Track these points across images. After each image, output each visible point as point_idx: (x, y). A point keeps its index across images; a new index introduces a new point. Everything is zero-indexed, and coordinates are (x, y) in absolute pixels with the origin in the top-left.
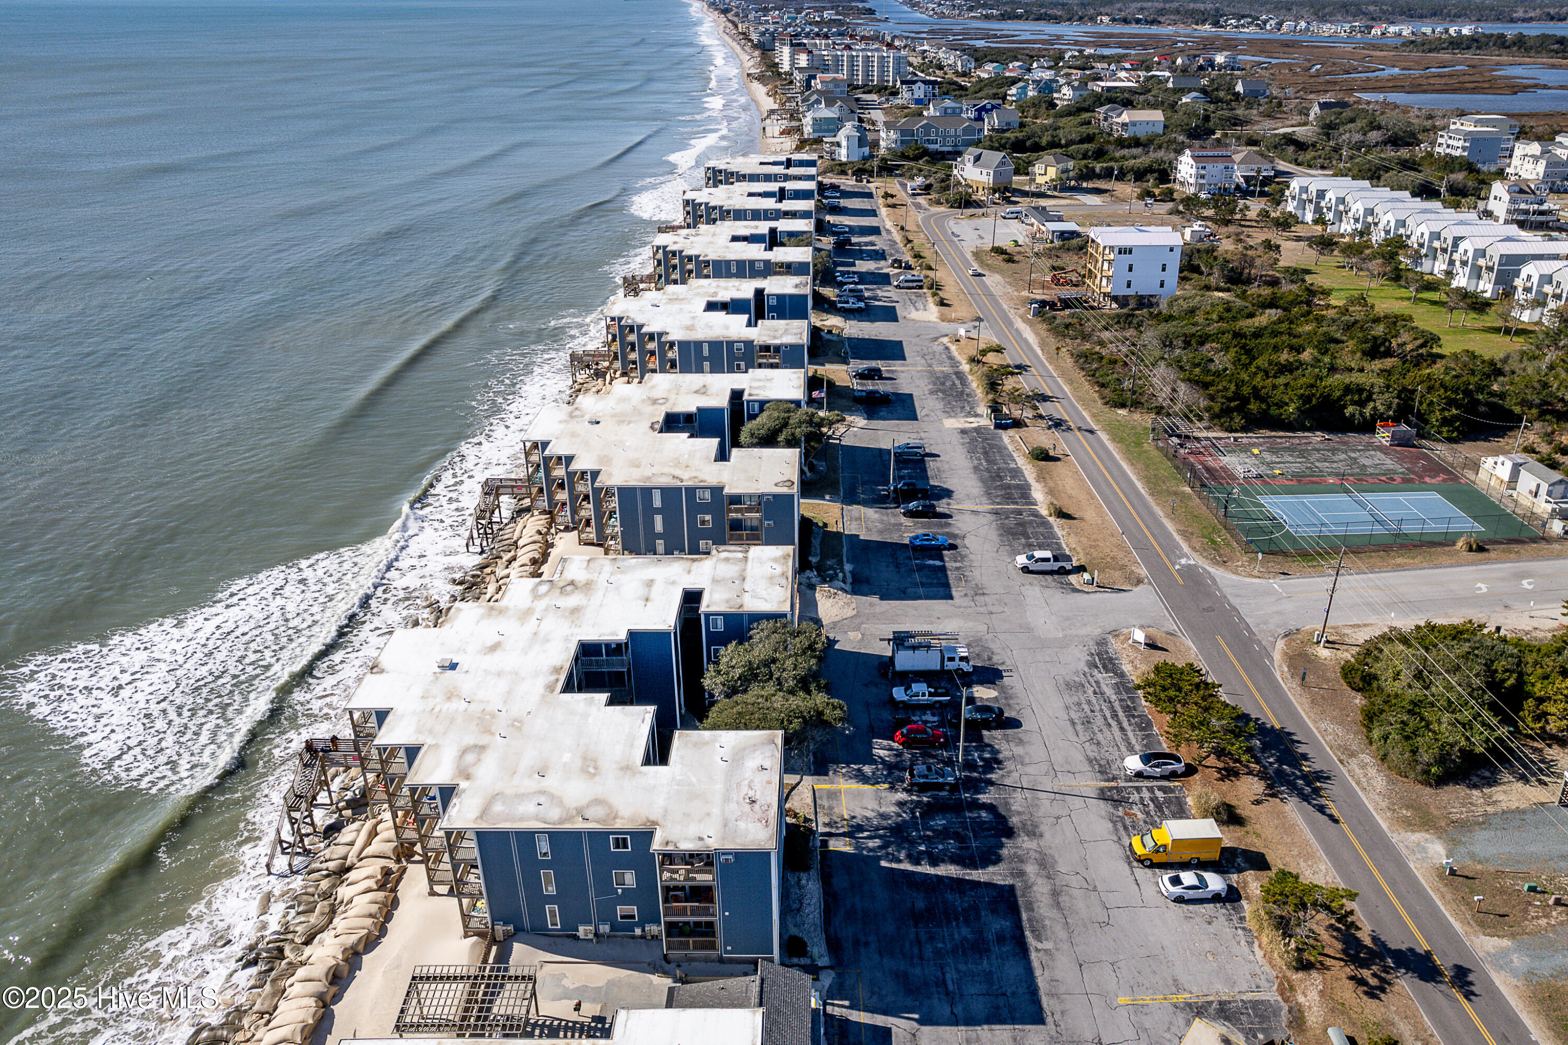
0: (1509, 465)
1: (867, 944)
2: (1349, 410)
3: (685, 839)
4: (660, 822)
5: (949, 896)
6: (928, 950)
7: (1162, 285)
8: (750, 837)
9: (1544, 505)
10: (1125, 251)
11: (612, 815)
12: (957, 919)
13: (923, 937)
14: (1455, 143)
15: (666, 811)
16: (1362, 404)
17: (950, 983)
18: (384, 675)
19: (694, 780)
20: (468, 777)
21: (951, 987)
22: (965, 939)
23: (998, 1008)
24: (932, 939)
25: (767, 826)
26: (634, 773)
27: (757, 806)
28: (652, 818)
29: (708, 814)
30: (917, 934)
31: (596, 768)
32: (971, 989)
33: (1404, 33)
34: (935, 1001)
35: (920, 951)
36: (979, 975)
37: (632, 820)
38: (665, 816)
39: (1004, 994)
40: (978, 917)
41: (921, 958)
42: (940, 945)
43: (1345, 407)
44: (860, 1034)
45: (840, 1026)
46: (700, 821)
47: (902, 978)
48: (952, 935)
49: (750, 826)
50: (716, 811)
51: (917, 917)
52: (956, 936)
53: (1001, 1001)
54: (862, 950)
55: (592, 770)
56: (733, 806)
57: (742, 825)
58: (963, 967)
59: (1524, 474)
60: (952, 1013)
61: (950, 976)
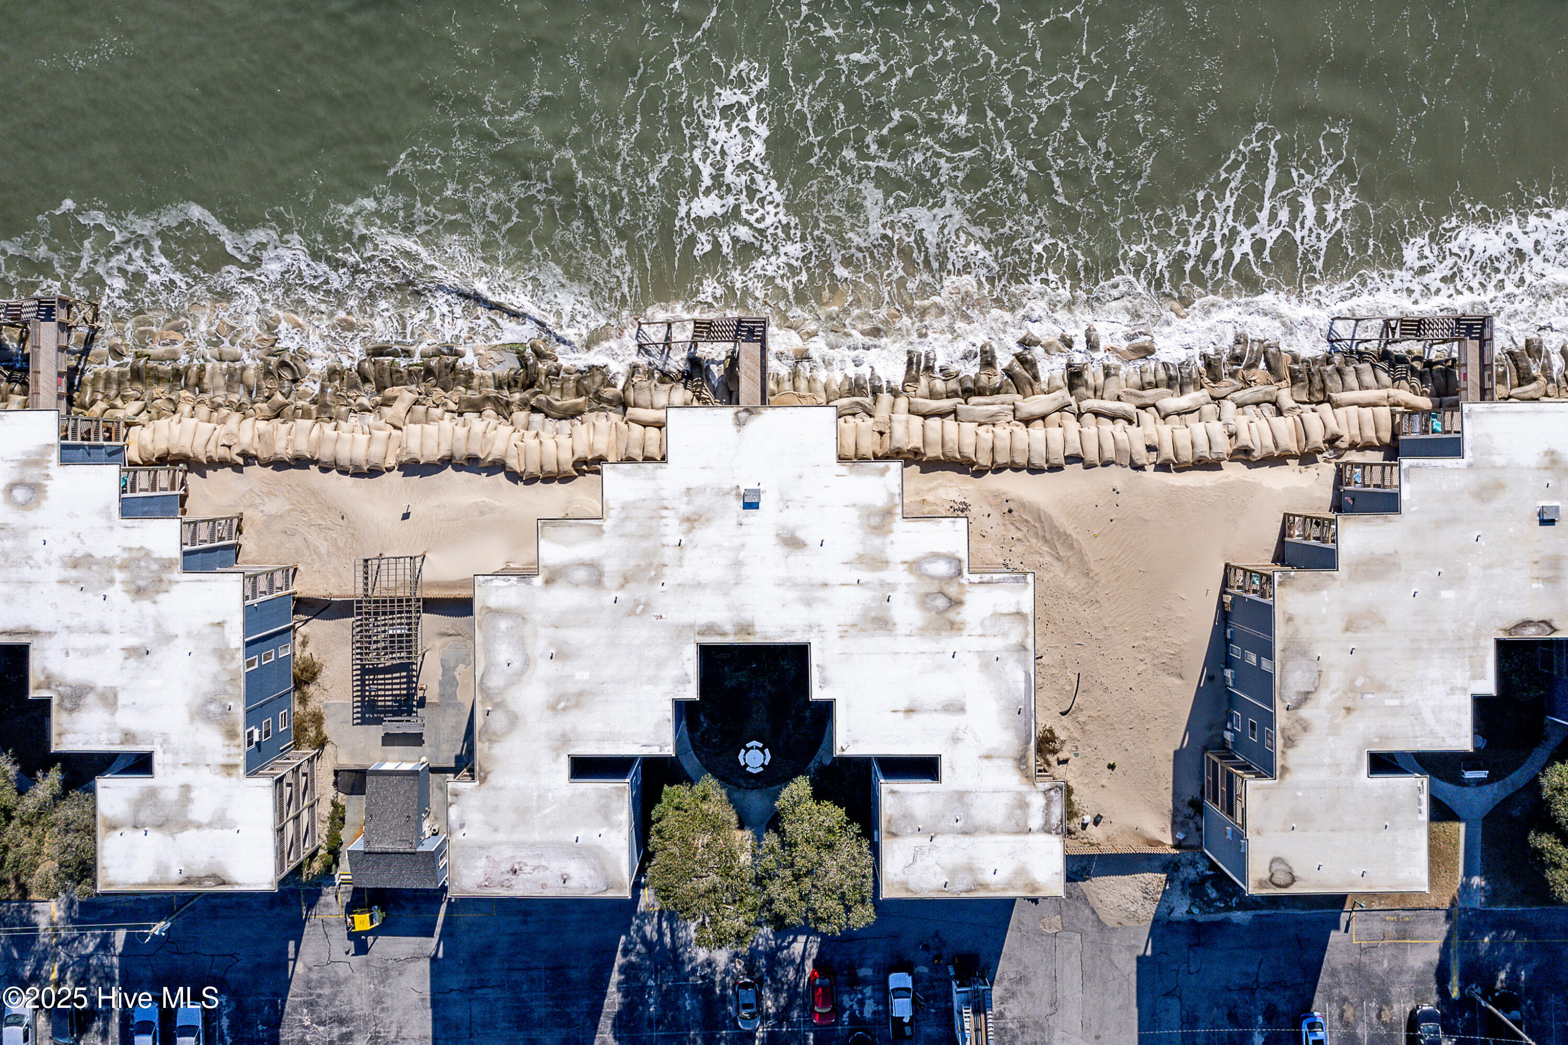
1: (525, 922)
3: (463, 812)
4: (485, 785)
5: (585, 1002)
6: (517, 976)
8: (464, 871)
11: (494, 738)
12: (557, 1006)
13: (535, 974)
15: (501, 788)
17: (483, 991)
18: (734, 429)
19: (547, 811)
20: (548, 582)
21: (478, 991)
22: (532, 1011)
23: (458, 1028)
24: (532, 981)
25: (480, 887)
26: (557, 750)
27: (510, 876)
28: (491, 777)
29: (496, 830)
30: (537, 968)
31: (564, 709)
32: (476, 1009)
34: (463, 977)
35: (519, 969)
36: (492, 1017)
37: (488, 757)
38: (494, 788)
39: (471, 1036)
40: (561, 1026)
41: (509, 970)
42: (525, 987)
44: (429, 913)
45: (436, 897)
46: (487, 823)
47: (488, 951)
48: (537, 999)
49: (480, 872)
50: (500, 837)
51: (558, 971)
52: (535, 1003)
53: (464, 1032)
54: (520, 918)
55: (562, 705)
56: (508, 852)
57: (482, 863)
58: (500, 1004)
60: (451, 990)
61: (491, 994)
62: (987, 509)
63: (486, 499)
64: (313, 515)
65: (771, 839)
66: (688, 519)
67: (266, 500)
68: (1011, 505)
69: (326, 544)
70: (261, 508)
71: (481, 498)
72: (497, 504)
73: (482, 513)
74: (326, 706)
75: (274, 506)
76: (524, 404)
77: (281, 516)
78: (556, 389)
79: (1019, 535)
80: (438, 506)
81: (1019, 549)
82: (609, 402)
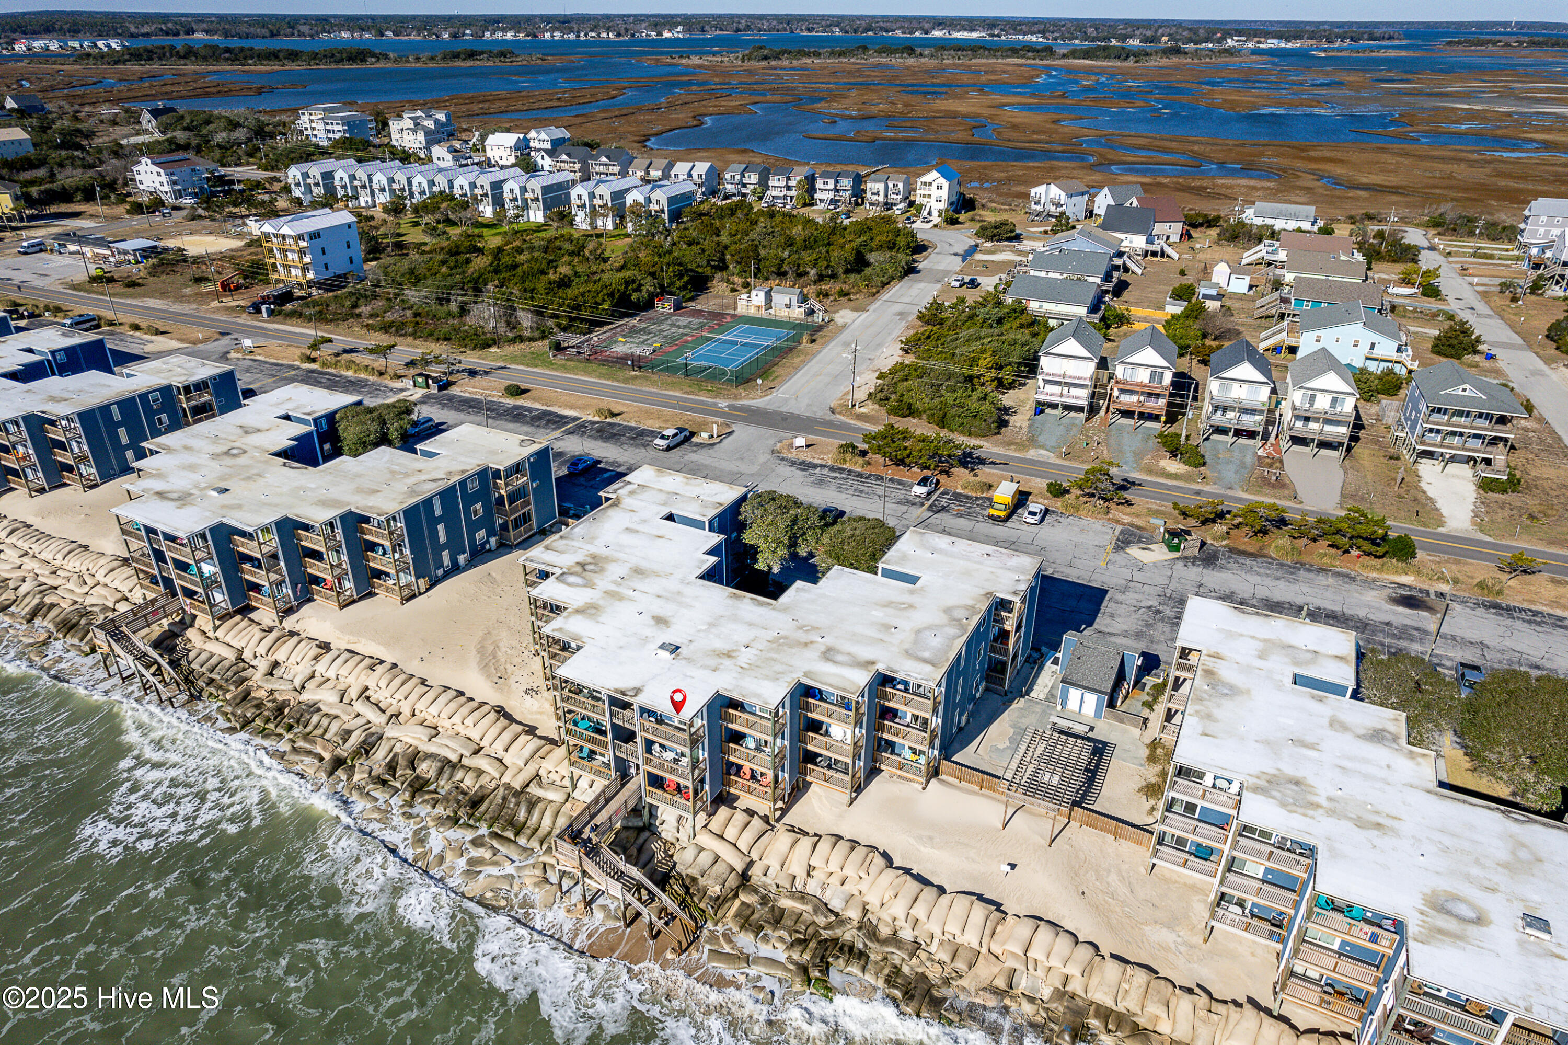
0: (762, 295)
2: (634, 297)
7: (351, 262)
9: (797, 310)
10: (314, 236)
14: (336, 128)
16: (638, 289)
33: (52, 48)
43: (630, 295)
59: (775, 297)
62: (514, 686)
63: (922, 849)
64: (1118, 909)
65: (803, 551)
66: (729, 656)
67: (1173, 946)
68: (496, 680)
69: (1110, 880)
70: (1179, 940)
71: (926, 851)
72: (912, 841)
73: (931, 838)
74: (1142, 765)
75: (1165, 936)
76: (841, 921)
77: (1156, 922)
78: (803, 923)
79: (508, 666)
80: (973, 861)
81: (517, 660)
82: (756, 891)
